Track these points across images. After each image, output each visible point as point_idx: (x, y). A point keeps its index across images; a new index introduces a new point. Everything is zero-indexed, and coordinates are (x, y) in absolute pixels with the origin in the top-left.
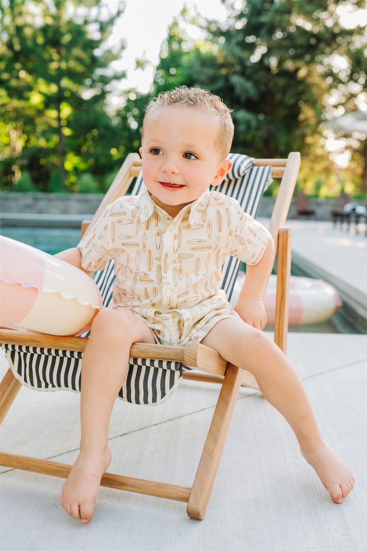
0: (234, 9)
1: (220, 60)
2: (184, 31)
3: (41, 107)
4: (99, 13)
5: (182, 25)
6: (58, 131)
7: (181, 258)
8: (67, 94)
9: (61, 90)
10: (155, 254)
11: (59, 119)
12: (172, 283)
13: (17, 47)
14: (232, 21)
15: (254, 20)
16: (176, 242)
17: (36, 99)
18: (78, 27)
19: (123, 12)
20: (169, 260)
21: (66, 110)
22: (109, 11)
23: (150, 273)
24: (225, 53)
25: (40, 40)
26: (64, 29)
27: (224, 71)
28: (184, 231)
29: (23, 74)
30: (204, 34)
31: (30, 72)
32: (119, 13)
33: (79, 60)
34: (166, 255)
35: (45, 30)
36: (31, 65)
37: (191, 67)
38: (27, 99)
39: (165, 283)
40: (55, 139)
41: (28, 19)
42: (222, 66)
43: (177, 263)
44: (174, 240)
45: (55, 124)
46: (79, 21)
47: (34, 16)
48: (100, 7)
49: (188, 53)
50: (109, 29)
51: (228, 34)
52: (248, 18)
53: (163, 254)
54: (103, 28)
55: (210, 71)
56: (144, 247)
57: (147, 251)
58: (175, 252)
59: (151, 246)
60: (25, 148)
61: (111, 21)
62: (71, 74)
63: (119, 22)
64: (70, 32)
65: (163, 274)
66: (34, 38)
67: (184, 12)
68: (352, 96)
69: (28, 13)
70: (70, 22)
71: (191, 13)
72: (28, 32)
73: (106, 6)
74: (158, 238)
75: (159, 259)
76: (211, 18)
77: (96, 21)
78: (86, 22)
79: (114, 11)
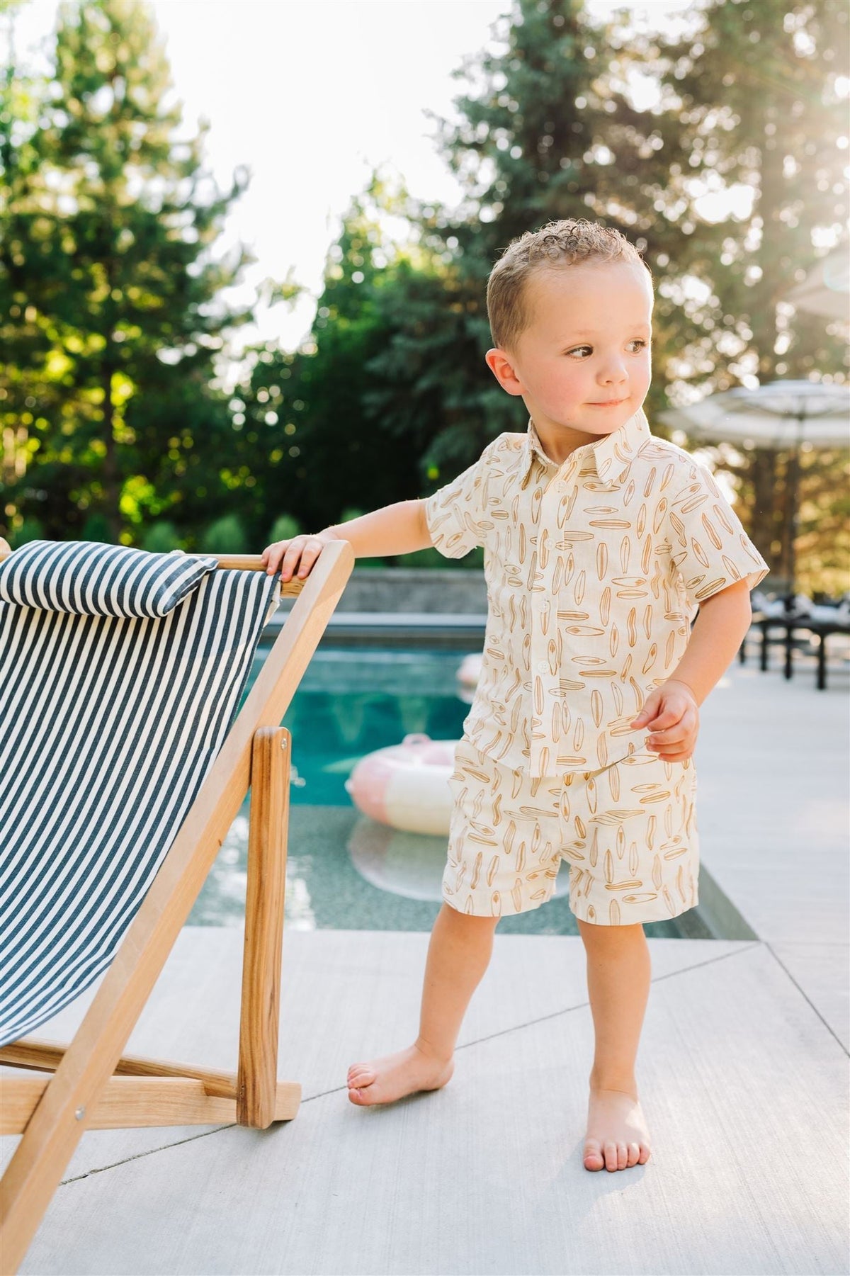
0: (476, 183)
1: (450, 286)
2: (375, 227)
3: (68, 381)
4: (193, 191)
5: (371, 213)
6: (103, 430)
7: (572, 539)
8: (126, 354)
9: (111, 346)
10: (529, 533)
11: (107, 406)
12: (549, 589)
13: (19, 259)
14: (473, 207)
15: (517, 206)
16: (564, 509)
17: (57, 366)
18: (151, 217)
19: (246, 186)
20: (551, 544)
21: (122, 388)
22: (216, 187)
23: (522, 567)
24: (457, 271)
25: (69, 245)
26: (117, 221)
27: (456, 308)
28: (583, 492)
29: (31, 314)
30: (415, 234)
31: (44, 310)
32: (236, 191)
33: (151, 285)
34: (546, 532)
35: (78, 224)
36: (49, 294)
37: (386, 300)
38: (40, 366)
39: (537, 589)
40: (98, 447)
41: (43, 202)
42: (454, 297)
43: (563, 548)
44: (562, 505)
45: (98, 416)
46: (154, 207)
47: (56, 195)
48: (195, 181)
49: (383, 271)
50: (217, 222)
51: (464, 233)
52: (505, 201)
53: (541, 531)
54: (202, 220)
55: (427, 308)
56: (515, 520)
57: (518, 526)
58: (560, 527)
59: (525, 518)
60: (32, 467)
61: (220, 207)
62: (132, 314)
63: (235, 207)
64: (133, 227)
65: (538, 569)
66: (56, 240)
67: (374, 187)
68: (726, 360)
69: (44, 190)
70: (132, 209)
71: (390, 191)
72: (42, 228)
73: (210, 175)
74: (536, 503)
75: (534, 541)
76: (430, 199)
77: (188, 206)
78: (167, 208)
79: (226, 189)
